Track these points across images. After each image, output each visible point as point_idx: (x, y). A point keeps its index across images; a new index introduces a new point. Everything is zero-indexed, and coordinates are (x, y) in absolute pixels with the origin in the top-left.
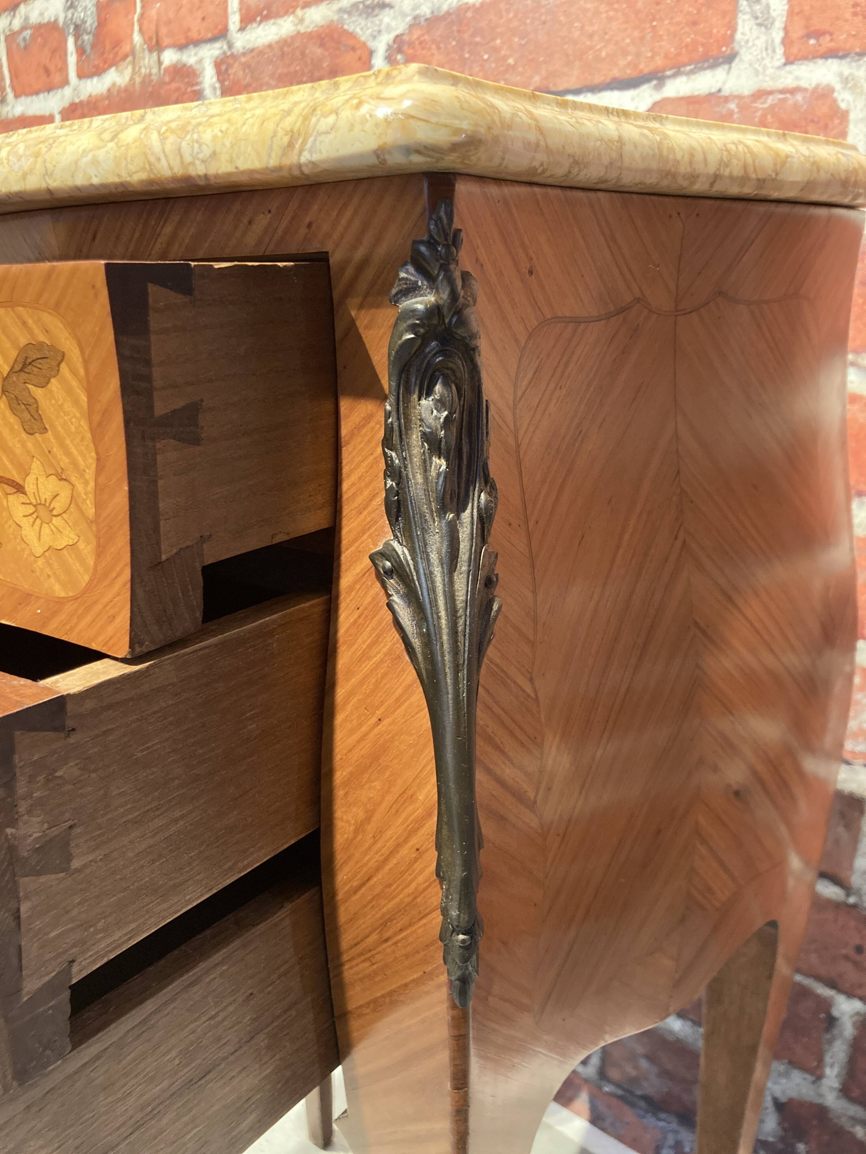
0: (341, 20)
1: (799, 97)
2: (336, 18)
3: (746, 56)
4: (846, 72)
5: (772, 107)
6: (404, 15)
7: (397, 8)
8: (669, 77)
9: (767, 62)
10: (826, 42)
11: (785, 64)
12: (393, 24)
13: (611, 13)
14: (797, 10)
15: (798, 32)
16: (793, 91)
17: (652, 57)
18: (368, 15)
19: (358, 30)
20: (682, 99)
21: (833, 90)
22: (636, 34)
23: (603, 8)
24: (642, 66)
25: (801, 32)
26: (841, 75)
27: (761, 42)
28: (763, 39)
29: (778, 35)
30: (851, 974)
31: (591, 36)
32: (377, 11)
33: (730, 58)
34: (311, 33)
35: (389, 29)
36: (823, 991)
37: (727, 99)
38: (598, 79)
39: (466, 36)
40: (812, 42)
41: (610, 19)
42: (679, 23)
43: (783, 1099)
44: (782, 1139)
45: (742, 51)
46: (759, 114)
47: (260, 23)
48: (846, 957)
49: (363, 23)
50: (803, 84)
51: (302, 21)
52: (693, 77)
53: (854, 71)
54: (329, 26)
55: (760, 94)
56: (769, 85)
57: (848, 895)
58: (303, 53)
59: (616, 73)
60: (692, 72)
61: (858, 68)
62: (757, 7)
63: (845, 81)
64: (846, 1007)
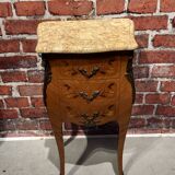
36: (153, 104)
44: (148, 123)
64: (156, 105)
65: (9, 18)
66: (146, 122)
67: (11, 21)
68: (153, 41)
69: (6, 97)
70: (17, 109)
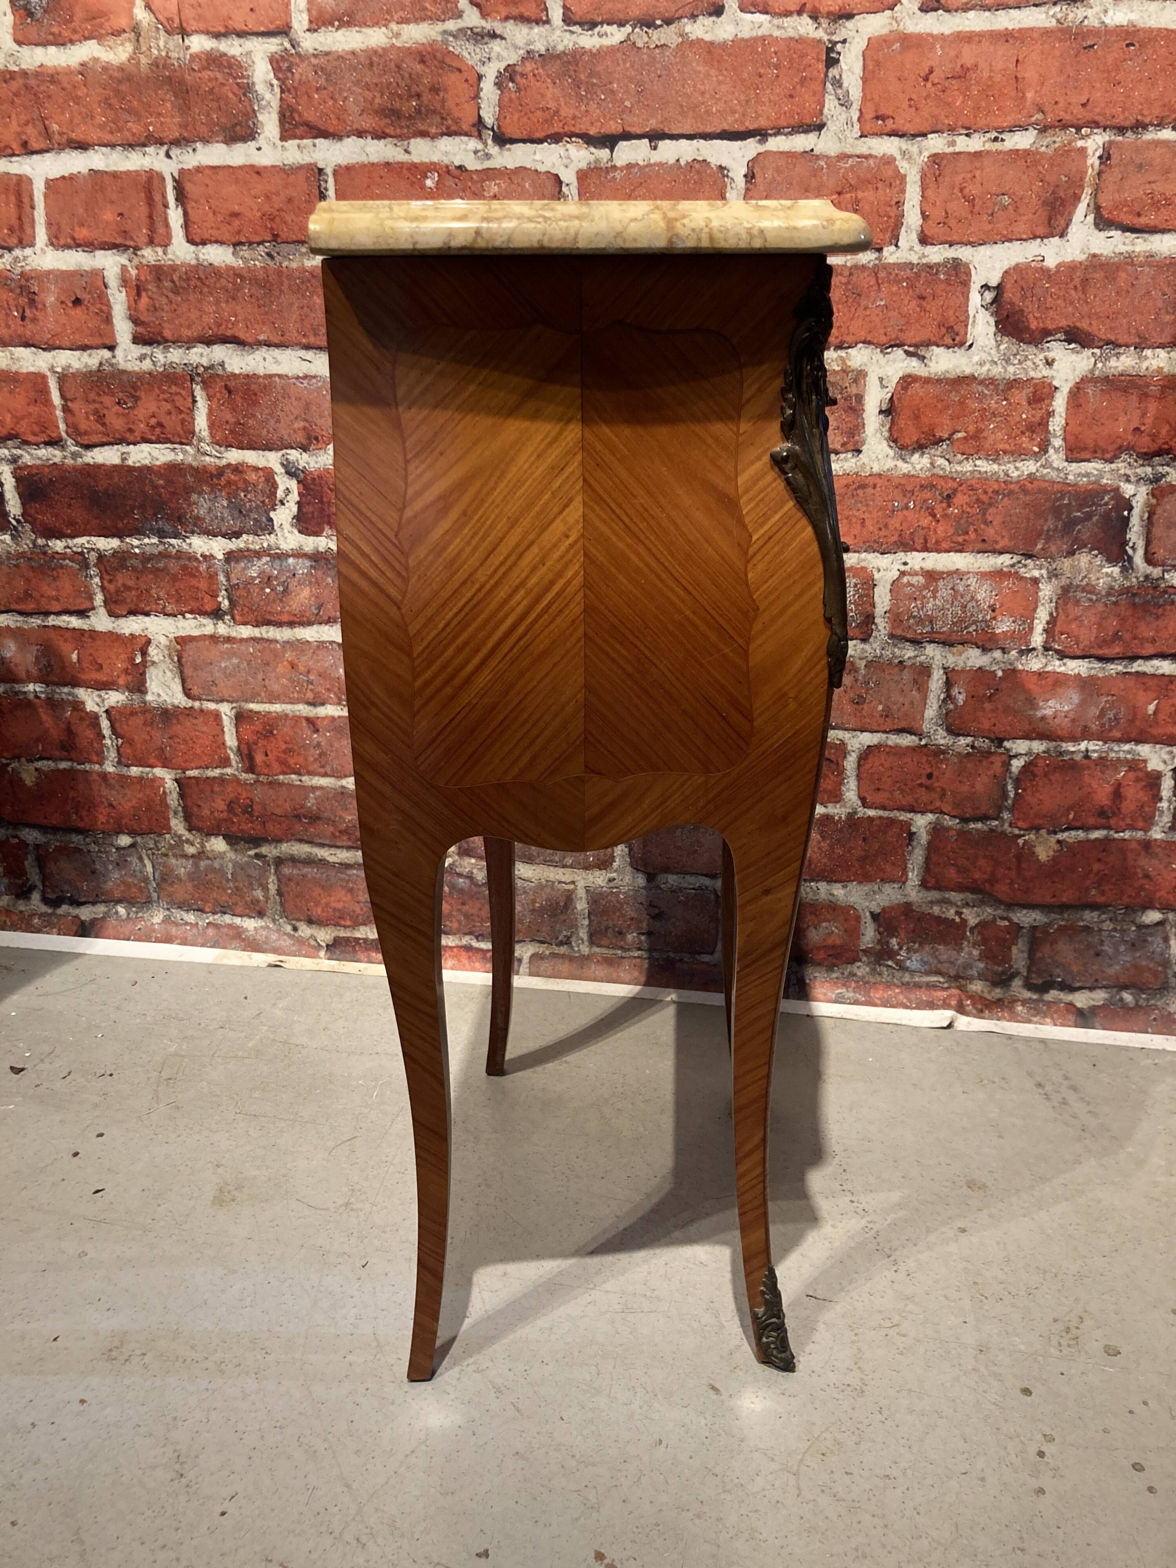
0: (445, 42)
1: (871, 161)
2: (439, 38)
3: (832, 126)
4: (904, 148)
5: (852, 167)
6: (516, 47)
7: (508, 40)
8: (771, 135)
9: (847, 132)
10: (890, 125)
11: (861, 136)
12: (505, 54)
13: (721, 78)
14: (869, 97)
15: (870, 114)
16: (867, 157)
17: (757, 118)
18: (477, 41)
19: (465, 54)
20: (781, 153)
21: (895, 159)
22: (742, 97)
23: (713, 72)
24: (747, 124)
25: (873, 115)
26: (900, 149)
27: (843, 117)
28: (844, 116)
29: (855, 115)
30: (924, 796)
31: (703, 94)
32: (486, 39)
33: (820, 127)
34: (409, 48)
35: (499, 57)
36: (904, 816)
37: (818, 157)
38: (709, 129)
39: (582, 77)
40: (880, 122)
41: (720, 83)
42: (778, 95)
43: (878, 910)
44: (879, 942)
45: (829, 123)
46: (842, 171)
47: (337, 29)
48: (921, 785)
49: (471, 48)
50: (874, 152)
51: (397, 35)
52: (790, 137)
53: (909, 147)
54: (431, 45)
55: (843, 157)
56: (849, 150)
57: (921, 740)
58: (398, 67)
59: (727, 128)
60: (790, 134)
61: (913, 145)
62: (839, 91)
63: (904, 153)
64: (921, 822)
65: (149, 255)
66: (869, 935)
67: (159, 272)
68: (889, 411)
69: (115, 698)
70: (166, 776)
